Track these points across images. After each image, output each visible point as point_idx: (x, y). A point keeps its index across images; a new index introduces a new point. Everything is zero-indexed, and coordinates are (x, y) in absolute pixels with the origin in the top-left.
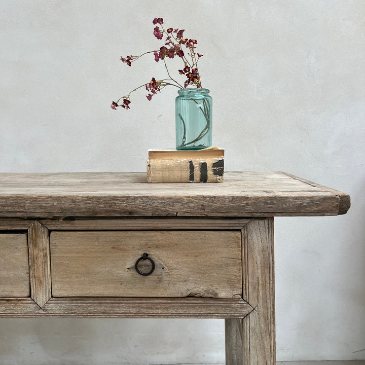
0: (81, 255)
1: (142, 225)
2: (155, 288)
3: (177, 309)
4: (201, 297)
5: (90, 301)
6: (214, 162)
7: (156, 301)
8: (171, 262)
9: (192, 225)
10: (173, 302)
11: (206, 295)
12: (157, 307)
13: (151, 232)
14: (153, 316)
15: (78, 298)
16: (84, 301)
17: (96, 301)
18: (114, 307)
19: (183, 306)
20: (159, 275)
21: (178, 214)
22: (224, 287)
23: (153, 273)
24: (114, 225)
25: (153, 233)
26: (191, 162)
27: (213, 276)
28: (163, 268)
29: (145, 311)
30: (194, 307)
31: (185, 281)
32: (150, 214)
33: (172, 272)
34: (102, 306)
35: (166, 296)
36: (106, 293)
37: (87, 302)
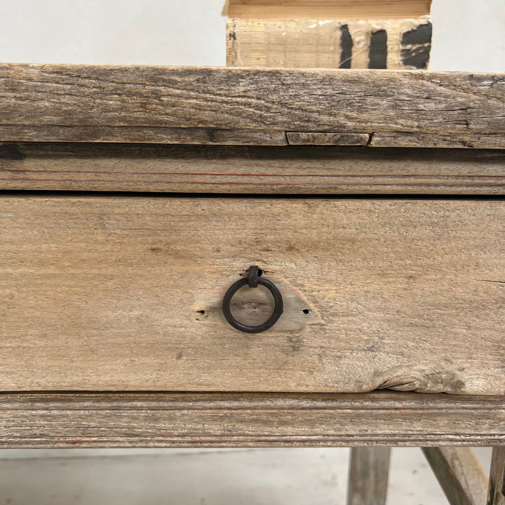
0: (51, 270)
1: (246, 179)
2: (280, 367)
3: (341, 423)
4: (413, 392)
5: (86, 404)
6: (406, 29)
7: (280, 402)
8: (332, 294)
9: (407, 180)
10: (330, 404)
11: (430, 387)
12: (284, 418)
13: (274, 201)
14: (271, 443)
15: (49, 396)
16: (67, 404)
17: (104, 404)
18: (156, 420)
19: (358, 416)
20: (292, 332)
21: (375, 139)
22: (484, 365)
23: (277, 325)
24: (155, 177)
25: (279, 206)
26: (344, 28)
27: (456, 334)
28: (306, 312)
29: (249, 429)
30: (389, 418)
31: (371, 349)
32: (279, 140)
33: (332, 322)
34: (121, 417)
35: (311, 389)
36: (134, 381)
37: (77, 405)
